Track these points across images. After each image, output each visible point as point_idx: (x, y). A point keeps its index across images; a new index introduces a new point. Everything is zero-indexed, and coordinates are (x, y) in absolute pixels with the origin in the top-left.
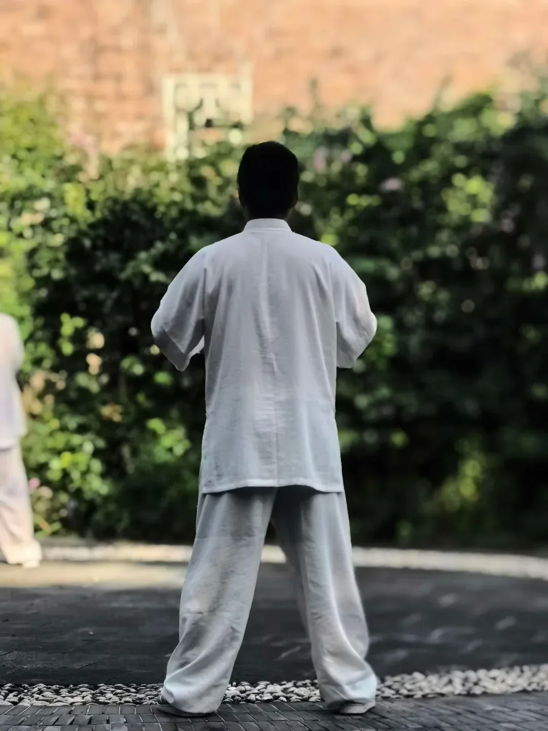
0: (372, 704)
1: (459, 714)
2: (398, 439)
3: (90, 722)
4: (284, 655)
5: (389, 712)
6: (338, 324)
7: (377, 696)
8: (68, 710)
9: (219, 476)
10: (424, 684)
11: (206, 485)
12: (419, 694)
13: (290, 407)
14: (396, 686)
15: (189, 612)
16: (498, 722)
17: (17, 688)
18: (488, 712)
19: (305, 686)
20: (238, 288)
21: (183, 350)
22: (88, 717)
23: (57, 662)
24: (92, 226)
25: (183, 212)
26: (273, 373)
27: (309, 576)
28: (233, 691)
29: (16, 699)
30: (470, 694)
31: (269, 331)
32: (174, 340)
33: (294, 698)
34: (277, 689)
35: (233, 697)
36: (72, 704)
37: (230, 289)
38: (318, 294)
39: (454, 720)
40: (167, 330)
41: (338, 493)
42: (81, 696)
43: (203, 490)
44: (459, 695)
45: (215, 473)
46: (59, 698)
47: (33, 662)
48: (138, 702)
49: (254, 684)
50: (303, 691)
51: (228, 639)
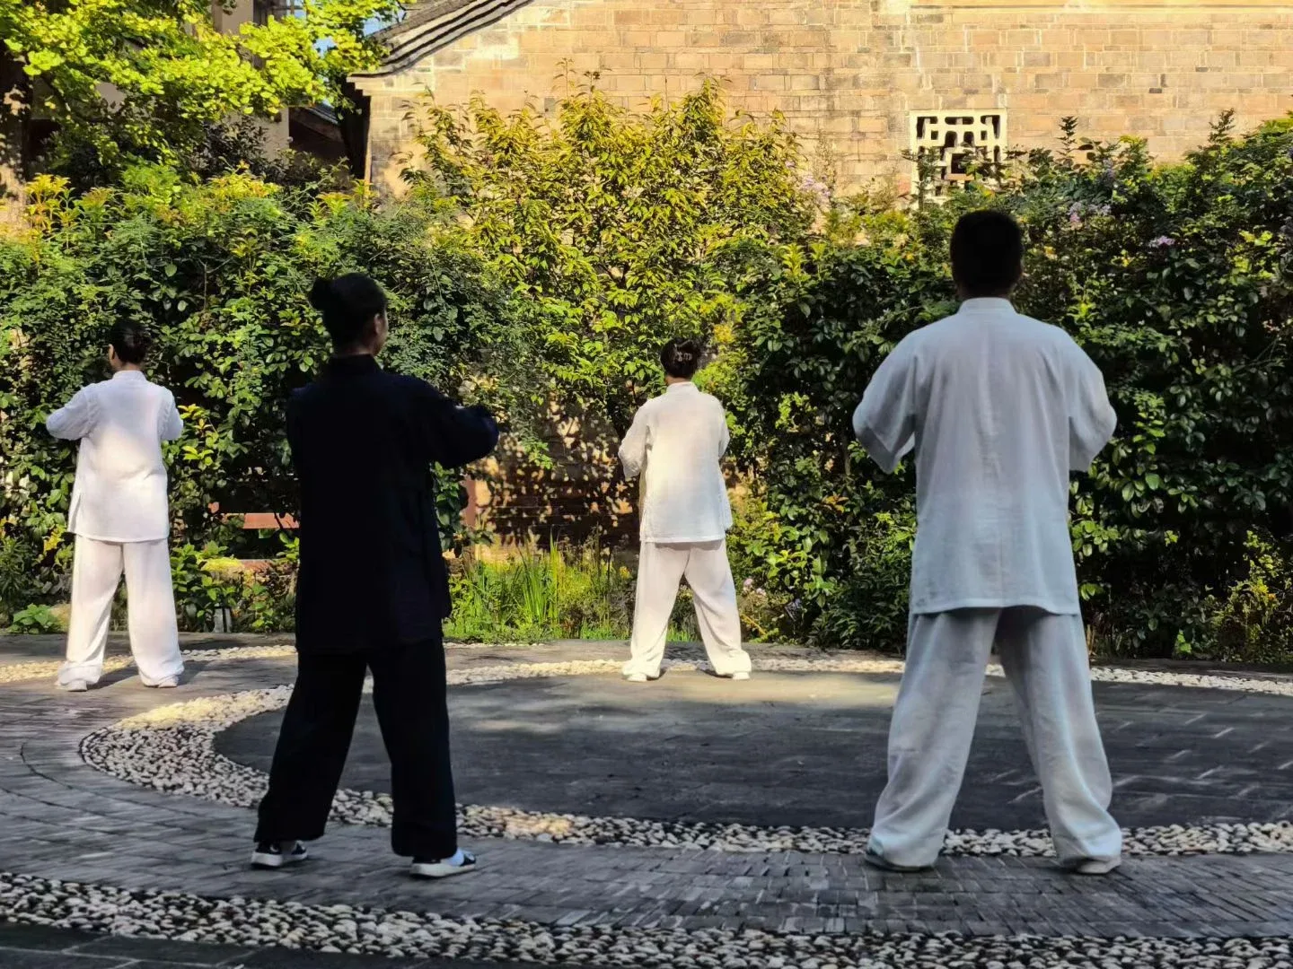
0: (1117, 862)
1: (1220, 877)
2: (1171, 537)
3: (786, 874)
4: (1020, 797)
5: (1137, 873)
6: (1071, 420)
7: (1123, 851)
8: (764, 857)
9: (933, 595)
10: (1183, 838)
11: (918, 605)
12: (1176, 850)
13: (1016, 515)
14: (1149, 840)
15: (899, 749)
16: (1266, 889)
17: (710, 829)
18: (1256, 875)
19: (1041, 836)
20: (955, 377)
21: (890, 449)
22: (784, 867)
23: (757, 798)
24: (812, 291)
25: (915, 275)
26: (996, 475)
27: (1039, 710)
28: (956, 840)
29: (706, 842)
30: (1236, 853)
31: (990, 427)
32: (880, 437)
33: (1026, 851)
34: (1007, 840)
35: (955, 848)
36: (769, 850)
37: (945, 380)
38: (1048, 385)
39: (1214, 884)
40: (871, 426)
41: (1074, 616)
42: (782, 840)
43: (914, 609)
44: (1224, 852)
45: (928, 589)
46: (755, 842)
47: (732, 796)
48: (844, 851)
49: (980, 832)
50: (1039, 844)
51: (944, 781)
